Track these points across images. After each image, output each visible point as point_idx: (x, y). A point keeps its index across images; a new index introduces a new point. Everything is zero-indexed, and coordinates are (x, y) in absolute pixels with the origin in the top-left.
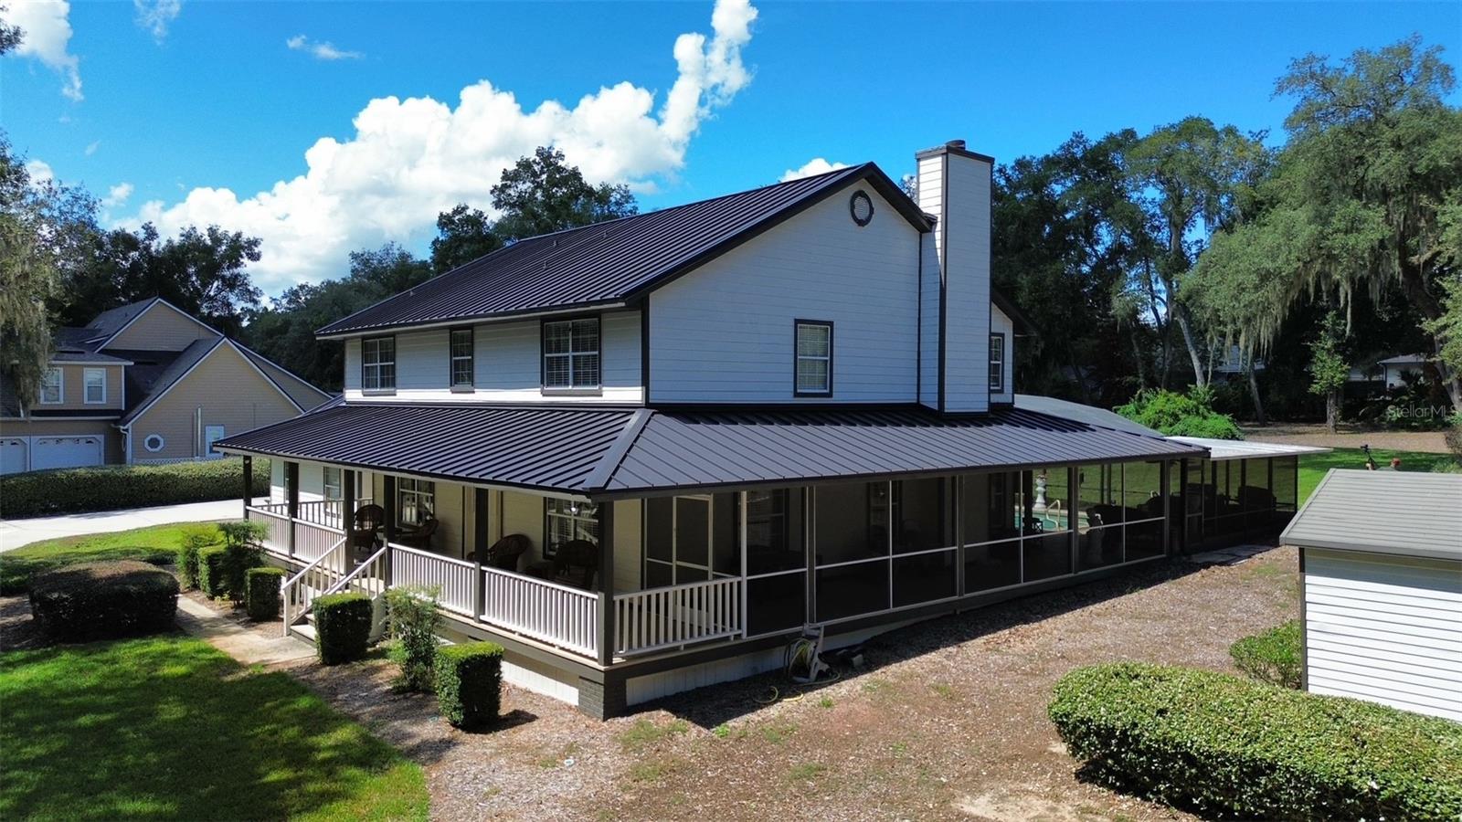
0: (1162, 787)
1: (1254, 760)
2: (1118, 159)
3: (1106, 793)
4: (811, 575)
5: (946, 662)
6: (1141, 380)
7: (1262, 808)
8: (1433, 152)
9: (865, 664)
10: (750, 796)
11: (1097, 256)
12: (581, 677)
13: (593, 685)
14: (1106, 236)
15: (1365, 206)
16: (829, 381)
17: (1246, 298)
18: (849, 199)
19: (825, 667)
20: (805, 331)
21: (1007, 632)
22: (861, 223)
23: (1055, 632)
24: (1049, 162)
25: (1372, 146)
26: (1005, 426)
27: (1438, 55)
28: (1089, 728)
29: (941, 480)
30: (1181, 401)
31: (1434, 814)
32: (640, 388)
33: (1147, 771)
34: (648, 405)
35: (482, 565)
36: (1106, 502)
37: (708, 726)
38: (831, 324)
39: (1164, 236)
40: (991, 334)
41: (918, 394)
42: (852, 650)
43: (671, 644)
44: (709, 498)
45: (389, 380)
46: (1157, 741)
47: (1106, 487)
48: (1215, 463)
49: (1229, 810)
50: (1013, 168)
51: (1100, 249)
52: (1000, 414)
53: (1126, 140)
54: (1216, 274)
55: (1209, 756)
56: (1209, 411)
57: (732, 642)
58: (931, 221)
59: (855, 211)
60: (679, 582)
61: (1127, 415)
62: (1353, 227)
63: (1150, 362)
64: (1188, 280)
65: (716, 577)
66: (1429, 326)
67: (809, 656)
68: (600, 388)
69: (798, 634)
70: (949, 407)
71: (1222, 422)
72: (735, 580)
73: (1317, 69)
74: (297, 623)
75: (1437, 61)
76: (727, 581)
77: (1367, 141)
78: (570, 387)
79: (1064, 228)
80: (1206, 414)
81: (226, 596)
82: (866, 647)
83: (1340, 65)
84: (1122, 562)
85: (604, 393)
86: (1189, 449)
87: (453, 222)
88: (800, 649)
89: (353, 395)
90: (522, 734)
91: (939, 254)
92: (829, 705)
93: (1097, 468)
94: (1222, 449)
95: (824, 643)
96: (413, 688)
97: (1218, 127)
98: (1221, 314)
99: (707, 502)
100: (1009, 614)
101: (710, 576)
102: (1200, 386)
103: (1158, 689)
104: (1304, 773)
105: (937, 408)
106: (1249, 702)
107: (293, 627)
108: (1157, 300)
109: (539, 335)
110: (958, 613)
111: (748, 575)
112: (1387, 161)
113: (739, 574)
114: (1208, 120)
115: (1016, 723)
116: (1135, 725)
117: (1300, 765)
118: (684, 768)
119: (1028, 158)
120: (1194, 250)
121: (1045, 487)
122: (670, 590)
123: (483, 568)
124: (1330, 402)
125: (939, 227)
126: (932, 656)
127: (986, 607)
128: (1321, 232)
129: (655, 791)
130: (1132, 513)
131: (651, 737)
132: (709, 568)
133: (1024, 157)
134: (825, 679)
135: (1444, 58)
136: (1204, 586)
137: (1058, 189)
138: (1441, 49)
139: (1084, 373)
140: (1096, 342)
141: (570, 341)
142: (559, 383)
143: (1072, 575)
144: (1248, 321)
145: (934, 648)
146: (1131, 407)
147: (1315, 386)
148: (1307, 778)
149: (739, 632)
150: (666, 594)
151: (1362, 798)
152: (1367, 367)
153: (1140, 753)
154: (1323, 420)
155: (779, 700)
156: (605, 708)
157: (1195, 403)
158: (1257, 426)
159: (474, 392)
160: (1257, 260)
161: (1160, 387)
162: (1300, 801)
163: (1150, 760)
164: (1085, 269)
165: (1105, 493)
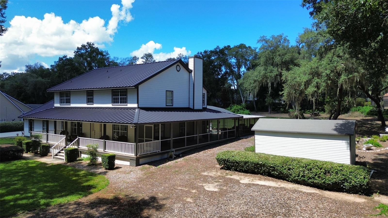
0: (233, 168)
1: (246, 161)
2: (226, 52)
3: (225, 170)
4: (172, 140)
5: (196, 155)
6: (231, 102)
7: (247, 169)
8: (286, 57)
9: (182, 156)
10: (167, 175)
11: (222, 74)
12: (130, 159)
13: (133, 160)
14: (223, 69)
15: (274, 68)
16: (172, 103)
17: (252, 85)
18: (176, 66)
19: (175, 157)
20: (168, 93)
21: (207, 150)
22: (178, 71)
23: (215, 150)
24: (211, 52)
25: (275, 55)
26: (206, 112)
27: (287, 38)
28: (222, 160)
29: (194, 122)
30: (239, 107)
31: (269, 165)
32: (137, 104)
33: (231, 166)
34: (138, 108)
35: (105, 140)
36: (224, 127)
37: (156, 166)
38: (173, 91)
39: (236, 70)
40: (203, 93)
41: (189, 105)
42: (179, 154)
43: (147, 153)
44: (153, 126)
45: (68, 102)
46: (232, 160)
47: (224, 125)
48: (244, 119)
49: (243, 170)
50: (203, 53)
51: (223, 72)
52: (204, 109)
53: (228, 48)
54: (246, 80)
55: (240, 162)
56: (245, 109)
57: (158, 152)
58: (191, 71)
59: (177, 69)
60: (146, 142)
61: (228, 110)
62: (271, 72)
63: (233, 98)
64: (241, 81)
65: (154, 141)
66: (281, 93)
67: (172, 155)
68: (127, 104)
69: (170, 151)
70: (195, 108)
71: (247, 111)
72: (158, 141)
73: (265, 39)
74: (55, 156)
75: (286, 39)
76: (156, 141)
77: (274, 54)
78: (119, 104)
79: (215, 66)
80: (244, 110)
81: (31, 152)
82: (182, 153)
83: (269, 38)
84: (227, 138)
85: (128, 105)
86: (240, 116)
87: (63, 60)
88: (171, 154)
89: (57, 105)
90: (120, 170)
91: (193, 77)
92: (177, 162)
93: (222, 120)
94: (245, 116)
95: (175, 153)
96: (93, 165)
97: (247, 46)
98: (247, 88)
99: (152, 127)
100: (207, 148)
101: (153, 141)
102: (243, 104)
103: (232, 153)
104: (252, 162)
105: (193, 108)
106: (246, 154)
107: (54, 157)
108: (235, 85)
109: (111, 93)
110: (198, 148)
111: (161, 140)
112: (278, 58)
113: (159, 140)
114: (245, 44)
115: (210, 163)
116: (229, 158)
117: (252, 161)
118: (154, 172)
119: (207, 50)
120: (243, 73)
121: (212, 125)
122: (144, 143)
123: (105, 141)
124: (269, 107)
125: (193, 72)
126: (194, 154)
127: (203, 147)
128: (265, 72)
129: (150, 176)
130: (229, 129)
131: (146, 168)
132: (153, 139)
133: (206, 50)
134: (175, 159)
135: (288, 38)
136: (242, 142)
137: (213, 58)
138: (287, 36)
139: (219, 100)
140: (222, 93)
141: (119, 94)
142: (116, 103)
143: (218, 141)
144: (252, 90)
145: (194, 153)
146: (229, 108)
147: (266, 104)
148: (252, 163)
149: (159, 151)
150: (143, 144)
151: (260, 165)
152: (279, 99)
153: (230, 163)
154: (268, 111)
155: (168, 162)
156: (136, 164)
157: (242, 107)
158: (255, 112)
159: (93, 105)
160: (253, 78)
161: (235, 104)
162: (252, 167)
163: (231, 164)
164: (220, 77)
165: (224, 126)
